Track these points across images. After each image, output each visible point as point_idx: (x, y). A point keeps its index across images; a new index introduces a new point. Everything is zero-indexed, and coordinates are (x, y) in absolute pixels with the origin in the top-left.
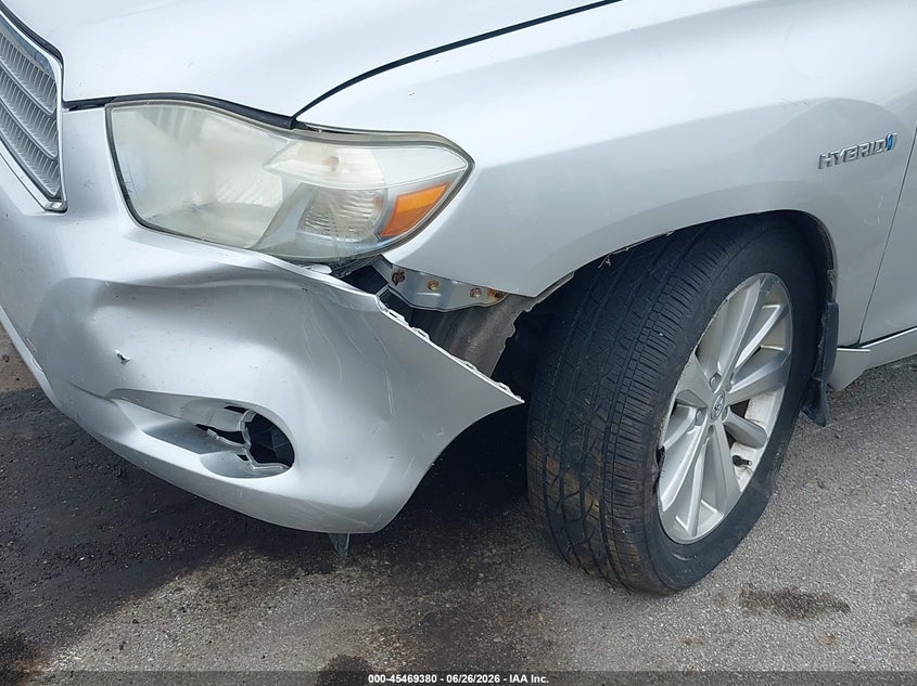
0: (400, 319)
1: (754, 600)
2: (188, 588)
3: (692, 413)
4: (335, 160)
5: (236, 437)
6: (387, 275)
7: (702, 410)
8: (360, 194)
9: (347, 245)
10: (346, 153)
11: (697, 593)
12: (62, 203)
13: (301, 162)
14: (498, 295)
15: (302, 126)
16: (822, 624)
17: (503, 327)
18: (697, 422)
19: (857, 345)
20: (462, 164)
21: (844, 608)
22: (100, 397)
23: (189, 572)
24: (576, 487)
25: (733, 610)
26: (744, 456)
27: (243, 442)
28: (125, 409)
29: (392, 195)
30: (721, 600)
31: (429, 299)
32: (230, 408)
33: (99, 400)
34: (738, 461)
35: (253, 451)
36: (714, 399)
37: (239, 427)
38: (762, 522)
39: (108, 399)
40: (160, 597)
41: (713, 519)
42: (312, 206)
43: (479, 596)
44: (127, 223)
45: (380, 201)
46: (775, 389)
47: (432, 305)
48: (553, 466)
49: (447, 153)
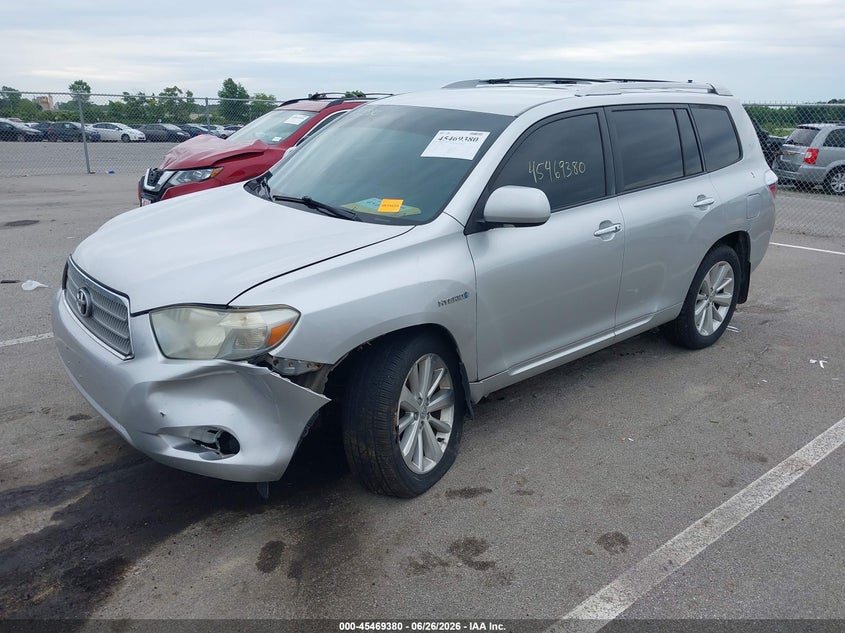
0: (278, 375)
1: (451, 494)
2: (198, 527)
3: (412, 415)
4: (245, 319)
5: (213, 446)
6: (271, 362)
7: (416, 413)
8: (257, 331)
9: (254, 351)
10: (250, 316)
11: (427, 495)
12: (131, 356)
13: (232, 321)
14: (319, 365)
15: (231, 307)
16: (480, 498)
17: (323, 378)
18: (415, 419)
19: (478, 381)
20: (296, 314)
21: (490, 491)
22: (152, 434)
23: (197, 521)
24: (364, 447)
25: (443, 499)
26: (442, 437)
27: (216, 448)
28: (164, 439)
29: (269, 329)
30: (437, 496)
31: (291, 370)
32: (210, 431)
33: (151, 436)
34: (440, 440)
35: (221, 451)
36: (421, 410)
37: (214, 440)
38: (454, 465)
39: (156, 435)
40: (185, 532)
41: (432, 465)
42: (238, 337)
43: (331, 511)
44: (160, 357)
45: (265, 333)
46: (450, 406)
47: (292, 373)
48: (354, 441)
49: (289, 311)
